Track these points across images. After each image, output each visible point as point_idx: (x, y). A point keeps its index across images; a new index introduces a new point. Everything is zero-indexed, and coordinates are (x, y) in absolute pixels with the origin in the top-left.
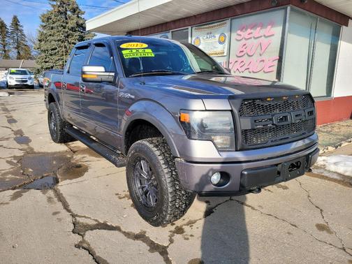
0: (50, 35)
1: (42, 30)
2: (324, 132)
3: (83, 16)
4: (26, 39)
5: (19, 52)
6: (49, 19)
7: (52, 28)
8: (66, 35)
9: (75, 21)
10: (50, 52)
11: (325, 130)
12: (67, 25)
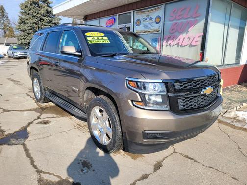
0: (27, 19)
1: (21, 16)
2: (236, 91)
3: (51, 5)
4: (11, 22)
5: (5, 32)
6: (26, 7)
7: (29, 14)
8: (39, 19)
9: (45, 9)
10: (27, 32)
11: (236, 89)
12: (40, 12)
